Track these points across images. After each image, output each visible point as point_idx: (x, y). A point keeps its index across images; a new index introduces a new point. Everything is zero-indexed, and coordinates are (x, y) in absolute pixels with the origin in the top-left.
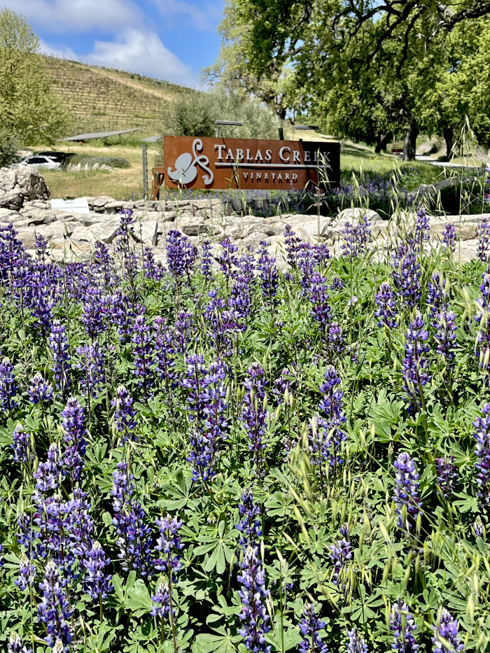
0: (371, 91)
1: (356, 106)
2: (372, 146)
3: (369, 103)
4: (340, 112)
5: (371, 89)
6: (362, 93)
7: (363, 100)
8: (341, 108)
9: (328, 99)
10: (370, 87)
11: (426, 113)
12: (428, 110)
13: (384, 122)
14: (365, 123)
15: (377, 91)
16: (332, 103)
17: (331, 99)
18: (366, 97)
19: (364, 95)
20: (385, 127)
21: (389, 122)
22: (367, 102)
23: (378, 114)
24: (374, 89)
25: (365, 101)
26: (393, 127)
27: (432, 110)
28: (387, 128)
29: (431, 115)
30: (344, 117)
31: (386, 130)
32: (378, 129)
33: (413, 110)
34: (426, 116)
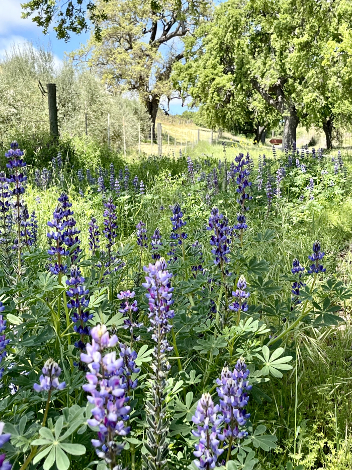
0: (246, 75)
1: (229, 91)
2: (251, 138)
3: (244, 88)
4: (212, 98)
5: (246, 72)
6: (236, 78)
7: (237, 85)
8: (213, 93)
9: (199, 84)
10: (245, 70)
11: (308, 97)
12: (310, 94)
13: (261, 113)
14: (242, 113)
15: (252, 75)
16: (204, 88)
17: (202, 84)
18: (240, 82)
19: (238, 79)
20: (262, 118)
21: (266, 113)
22: (242, 87)
23: (255, 105)
24: (249, 72)
25: (239, 86)
26: (271, 117)
27: (315, 94)
28: (265, 119)
29: (315, 100)
30: (217, 104)
31: (264, 122)
32: (256, 120)
33: (293, 95)
34: (309, 101)
